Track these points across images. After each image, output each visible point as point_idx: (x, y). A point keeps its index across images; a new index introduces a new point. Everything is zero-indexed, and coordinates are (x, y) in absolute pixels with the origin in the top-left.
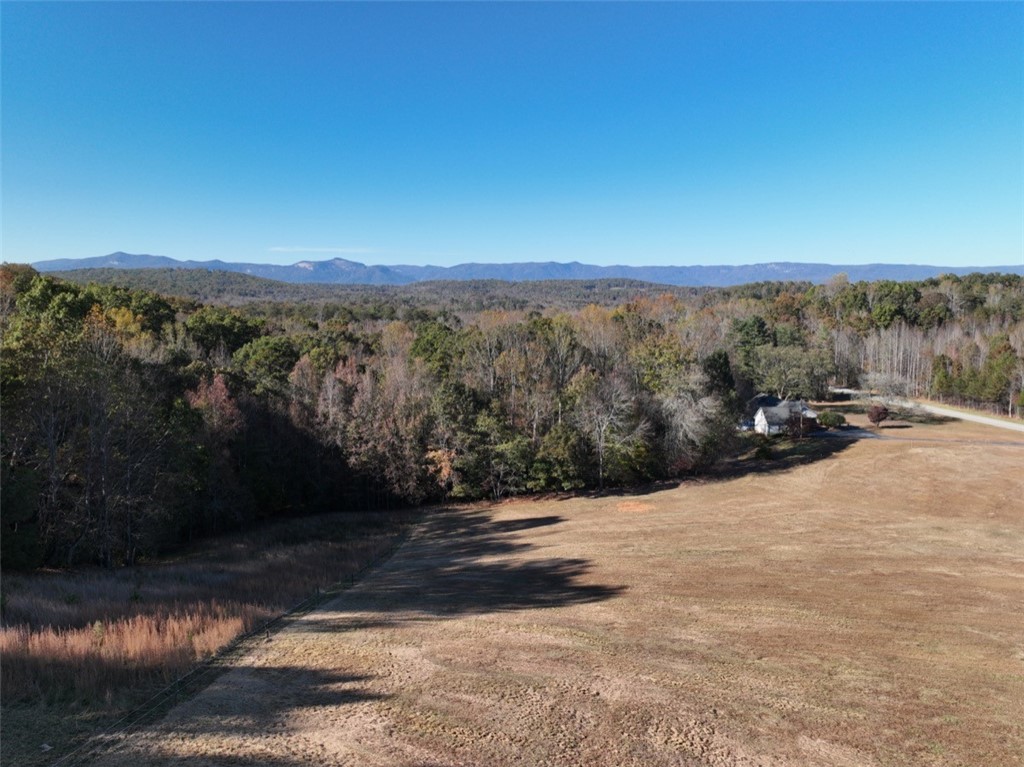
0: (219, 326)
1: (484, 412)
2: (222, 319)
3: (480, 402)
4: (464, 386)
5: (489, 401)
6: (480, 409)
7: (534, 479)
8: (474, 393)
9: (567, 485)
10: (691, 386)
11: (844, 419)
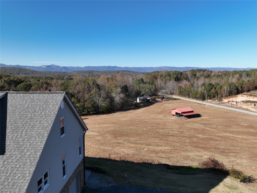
0: (13, 80)
5: (75, 95)
6: (72, 97)
7: (85, 112)
8: (71, 94)
9: (91, 113)
10: (118, 92)
11: (155, 99)
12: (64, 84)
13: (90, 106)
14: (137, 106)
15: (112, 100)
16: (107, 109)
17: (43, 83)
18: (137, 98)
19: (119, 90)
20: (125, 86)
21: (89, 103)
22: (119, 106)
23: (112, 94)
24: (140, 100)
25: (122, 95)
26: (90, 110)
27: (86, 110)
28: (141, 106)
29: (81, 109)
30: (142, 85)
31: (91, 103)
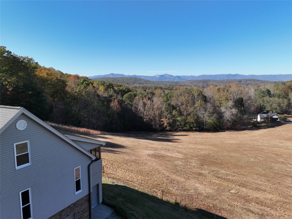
0: (122, 90)
1: (175, 110)
2: (123, 88)
3: (174, 108)
4: (170, 104)
5: (177, 108)
6: (174, 109)
7: (186, 127)
8: (173, 106)
9: (194, 129)
10: (229, 106)
11: (286, 119)
12: (167, 94)
13: (192, 120)
14: (256, 126)
15: (220, 116)
16: (214, 127)
17: (149, 93)
18: (258, 115)
19: (231, 103)
20: (240, 98)
21: (192, 117)
22: (229, 124)
23: (221, 108)
24: (261, 118)
25: (234, 111)
26: (192, 125)
27: (188, 125)
28: (262, 126)
29: (183, 123)
30: (267, 98)
31: (194, 118)
